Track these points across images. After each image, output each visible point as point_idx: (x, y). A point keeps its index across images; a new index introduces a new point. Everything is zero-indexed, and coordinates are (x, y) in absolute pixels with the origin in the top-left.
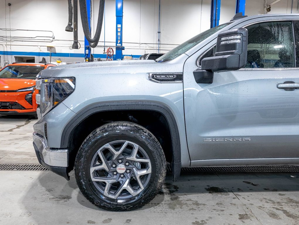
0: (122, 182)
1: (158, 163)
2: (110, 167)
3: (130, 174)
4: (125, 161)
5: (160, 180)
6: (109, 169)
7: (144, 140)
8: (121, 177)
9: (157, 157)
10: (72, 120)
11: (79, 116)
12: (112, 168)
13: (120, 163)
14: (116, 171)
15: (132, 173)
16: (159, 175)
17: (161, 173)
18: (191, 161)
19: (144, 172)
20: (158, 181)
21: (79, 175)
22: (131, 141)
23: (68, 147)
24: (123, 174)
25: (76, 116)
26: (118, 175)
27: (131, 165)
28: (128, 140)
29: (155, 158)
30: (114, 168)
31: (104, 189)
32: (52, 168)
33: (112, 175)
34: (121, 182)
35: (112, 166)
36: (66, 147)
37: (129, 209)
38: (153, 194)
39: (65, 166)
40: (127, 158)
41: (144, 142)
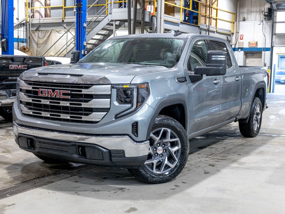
0: (162, 160)
3: (166, 152)
7: (174, 125)
8: (161, 157)
13: (159, 146)
14: (157, 153)
15: (168, 151)
19: (176, 148)
22: (165, 127)
24: (161, 154)
26: (159, 155)
28: (163, 128)
29: (182, 136)
30: (155, 151)
33: (155, 157)
40: (164, 141)
41: (174, 126)
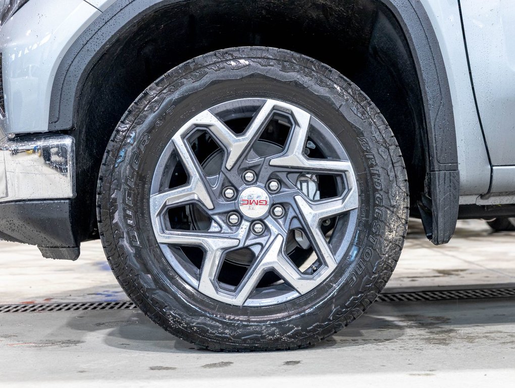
0: (258, 247)
1: (381, 170)
2: (217, 195)
3: (286, 219)
4: (265, 173)
5: (391, 231)
6: (212, 201)
8: (255, 233)
9: (374, 152)
10: (85, 32)
11: (107, 18)
12: (222, 201)
13: (249, 184)
14: (237, 212)
15: (294, 214)
16: (386, 213)
17: (394, 207)
18: (492, 166)
19: (334, 206)
20: (384, 233)
21: (114, 221)
23: (73, 127)
24: (261, 221)
25: (99, 17)
26: (245, 224)
27: (288, 188)
28: (272, 97)
29: (368, 152)
30: (229, 199)
31: (200, 274)
32: (20, 205)
34: (256, 250)
35: (222, 194)
36: (68, 126)
37: (289, 337)
38: (368, 282)
39: (66, 196)
40: (273, 162)
